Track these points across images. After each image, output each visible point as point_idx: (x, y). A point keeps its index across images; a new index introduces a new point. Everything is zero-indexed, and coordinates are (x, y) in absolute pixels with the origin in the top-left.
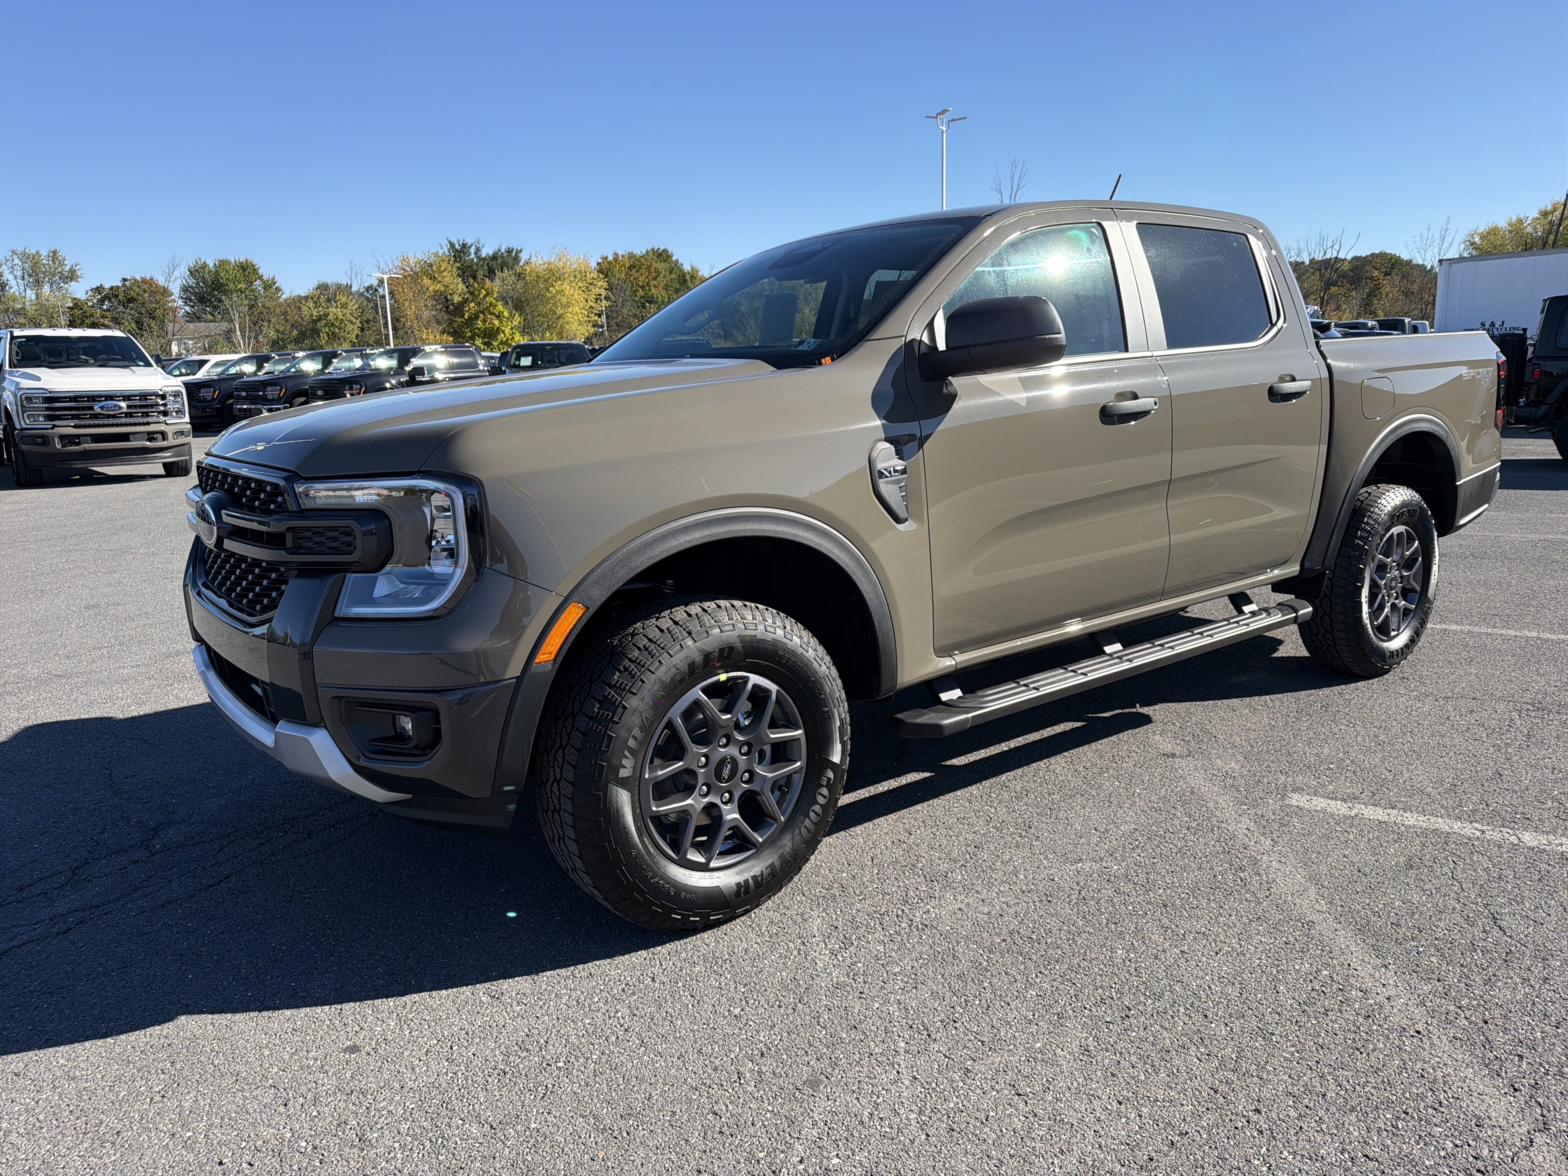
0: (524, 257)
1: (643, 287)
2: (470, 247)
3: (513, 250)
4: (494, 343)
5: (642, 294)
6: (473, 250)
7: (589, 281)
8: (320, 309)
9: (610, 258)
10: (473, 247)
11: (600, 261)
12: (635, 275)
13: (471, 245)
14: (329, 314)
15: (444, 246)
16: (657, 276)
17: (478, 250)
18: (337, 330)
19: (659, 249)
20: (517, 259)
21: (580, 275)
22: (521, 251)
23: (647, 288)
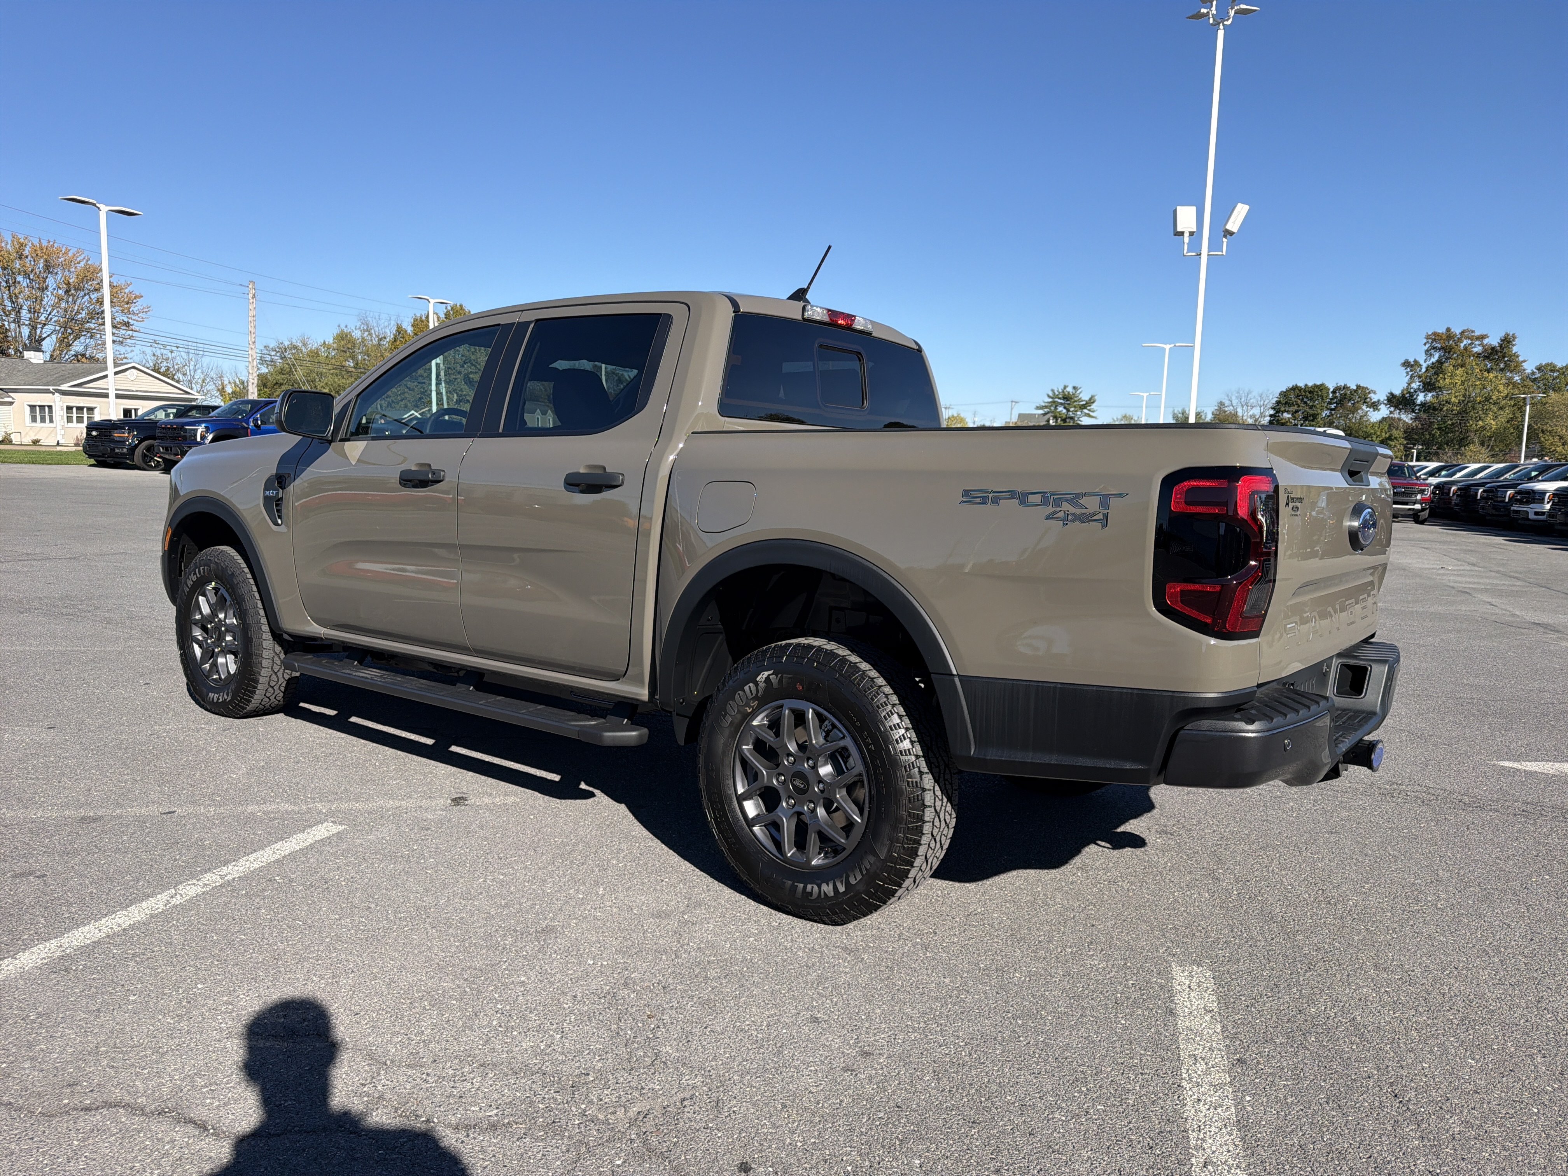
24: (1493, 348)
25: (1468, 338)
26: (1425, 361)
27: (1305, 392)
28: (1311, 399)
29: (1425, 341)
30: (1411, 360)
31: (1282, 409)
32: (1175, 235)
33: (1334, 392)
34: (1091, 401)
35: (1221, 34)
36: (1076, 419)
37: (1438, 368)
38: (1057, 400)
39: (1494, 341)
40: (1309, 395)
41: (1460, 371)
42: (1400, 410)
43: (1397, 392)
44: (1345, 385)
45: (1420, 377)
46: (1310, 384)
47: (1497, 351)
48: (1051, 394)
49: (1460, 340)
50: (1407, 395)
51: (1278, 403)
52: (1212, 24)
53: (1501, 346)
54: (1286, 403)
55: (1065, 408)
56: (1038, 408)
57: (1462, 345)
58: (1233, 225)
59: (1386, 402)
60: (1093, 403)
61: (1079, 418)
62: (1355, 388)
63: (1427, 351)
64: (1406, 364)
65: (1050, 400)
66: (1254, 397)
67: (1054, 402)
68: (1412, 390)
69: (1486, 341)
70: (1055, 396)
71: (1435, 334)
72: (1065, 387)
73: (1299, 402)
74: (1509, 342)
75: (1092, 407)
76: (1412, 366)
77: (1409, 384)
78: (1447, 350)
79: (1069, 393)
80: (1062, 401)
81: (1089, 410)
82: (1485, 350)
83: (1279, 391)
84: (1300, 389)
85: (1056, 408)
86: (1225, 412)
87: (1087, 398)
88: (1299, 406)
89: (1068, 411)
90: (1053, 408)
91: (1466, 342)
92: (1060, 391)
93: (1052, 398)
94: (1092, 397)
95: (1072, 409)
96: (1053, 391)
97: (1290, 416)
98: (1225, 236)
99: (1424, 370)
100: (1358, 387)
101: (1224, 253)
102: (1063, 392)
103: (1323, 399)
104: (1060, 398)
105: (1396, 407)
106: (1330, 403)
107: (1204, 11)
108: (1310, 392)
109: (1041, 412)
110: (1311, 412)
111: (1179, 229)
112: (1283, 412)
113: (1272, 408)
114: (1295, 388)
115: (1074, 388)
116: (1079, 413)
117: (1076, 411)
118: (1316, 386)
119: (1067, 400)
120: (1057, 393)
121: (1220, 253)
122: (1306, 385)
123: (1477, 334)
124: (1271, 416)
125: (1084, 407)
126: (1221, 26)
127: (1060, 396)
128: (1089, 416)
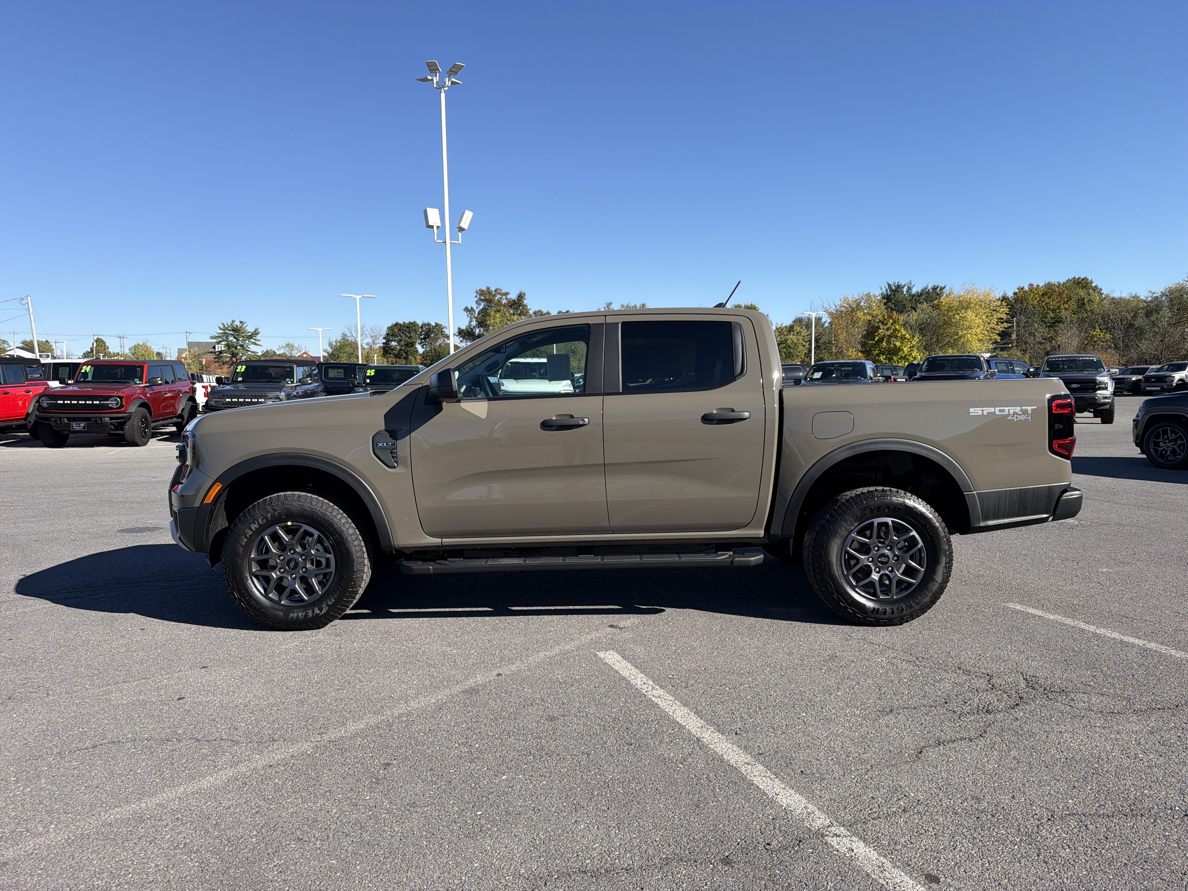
0: (946, 291)
1: (1053, 310)
2: (903, 287)
3: (938, 287)
4: (895, 358)
5: (1053, 316)
6: (905, 289)
7: (992, 308)
8: (782, 336)
9: (1026, 288)
10: (906, 287)
11: (1017, 291)
12: (1047, 301)
13: (904, 286)
14: (788, 340)
15: (883, 287)
16: (1068, 301)
17: (909, 289)
18: (792, 350)
19: (1079, 278)
20: (939, 295)
21: (983, 304)
22: (944, 287)
23: (1057, 311)
24: (514, 301)
25: (499, 294)
26: (477, 308)
27: (404, 327)
28: (409, 333)
29: (475, 295)
30: (469, 308)
31: (391, 339)
32: (427, 227)
33: (422, 327)
34: (256, 333)
35: (443, 95)
36: (245, 346)
37: (484, 313)
38: (227, 331)
39: (513, 296)
40: (407, 330)
41: (498, 315)
42: (466, 339)
43: (463, 327)
44: (428, 323)
45: (476, 318)
46: (407, 322)
47: (516, 303)
48: (222, 327)
49: (494, 296)
50: (470, 330)
51: (388, 334)
52: (436, 88)
53: (518, 299)
54: (393, 335)
55: (235, 338)
56: (212, 338)
57: (496, 298)
58: (465, 223)
59: (457, 334)
60: (257, 334)
61: (247, 346)
62: (434, 325)
63: (477, 302)
64: (466, 309)
65: (222, 331)
66: (367, 330)
67: (226, 333)
68: (472, 327)
69: (508, 297)
70: (225, 329)
71: (481, 290)
72: (233, 322)
73: (401, 334)
74: (522, 297)
75: (257, 337)
76: (470, 311)
77: (470, 323)
78: (489, 301)
79: (237, 326)
80: (232, 332)
81: (255, 340)
82: (509, 302)
83: (387, 326)
84: (401, 325)
85: (227, 338)
86: (347, 340)
87: (252, 331)
88: (401, 337)
89: (238, 340)
90: (225, 338)
91: (498, 296)
92: (230, 324)
93: (223, 330)
94: (256, 330)
95: (241, 339)
96: (223, 324)
97: (396, 344)
98: (459, 231)
99: (477, 314)
100: (437, 324)
101: (460, 242)
102: (232, 325)
103: (416, 332)
104: (229, 330)
105: (464, 338)
106: (421, 335)
107: (429, 77)
108: (407, 327)
109: (215, 341)
110: (410, 341)
111: (430, 224)
112: (391, 341)
113: (384, 338)
114: (396, 324)
115: (241, 322)
116: (247, 342)
117: (245, 340)
118: (410, 323)
119: (236, 332)
120: (227, 326)
121: (458, 242)
122: (404, 323)
123: (503, 291)
124: (384, 343)
125: (250, 337)
126: (443, 91)
127: (230, 329)
128: (256, 344)
